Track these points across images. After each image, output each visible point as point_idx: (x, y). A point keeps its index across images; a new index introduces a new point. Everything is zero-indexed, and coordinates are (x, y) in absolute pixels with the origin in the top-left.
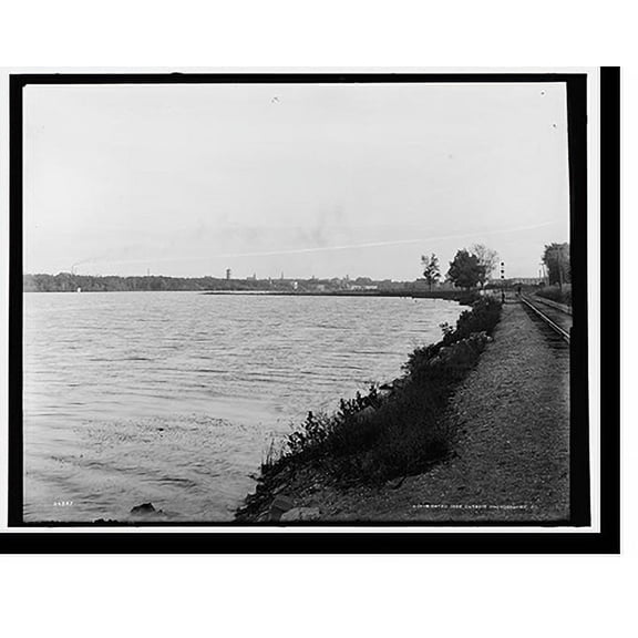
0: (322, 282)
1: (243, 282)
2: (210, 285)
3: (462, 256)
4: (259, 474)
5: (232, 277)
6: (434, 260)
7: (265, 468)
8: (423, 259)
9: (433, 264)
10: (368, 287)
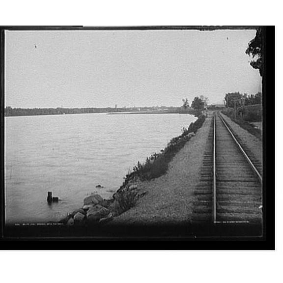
0: (149, 108)
1: (121, 109)
2: (110, 110)
3: (196, 99)
4: (126, 177)
5: (117, 107)
6: (187, 100)
7: (127, 176)
8: (183, 100)
9: (186, 102)
10: (165, 110)
